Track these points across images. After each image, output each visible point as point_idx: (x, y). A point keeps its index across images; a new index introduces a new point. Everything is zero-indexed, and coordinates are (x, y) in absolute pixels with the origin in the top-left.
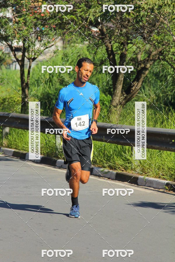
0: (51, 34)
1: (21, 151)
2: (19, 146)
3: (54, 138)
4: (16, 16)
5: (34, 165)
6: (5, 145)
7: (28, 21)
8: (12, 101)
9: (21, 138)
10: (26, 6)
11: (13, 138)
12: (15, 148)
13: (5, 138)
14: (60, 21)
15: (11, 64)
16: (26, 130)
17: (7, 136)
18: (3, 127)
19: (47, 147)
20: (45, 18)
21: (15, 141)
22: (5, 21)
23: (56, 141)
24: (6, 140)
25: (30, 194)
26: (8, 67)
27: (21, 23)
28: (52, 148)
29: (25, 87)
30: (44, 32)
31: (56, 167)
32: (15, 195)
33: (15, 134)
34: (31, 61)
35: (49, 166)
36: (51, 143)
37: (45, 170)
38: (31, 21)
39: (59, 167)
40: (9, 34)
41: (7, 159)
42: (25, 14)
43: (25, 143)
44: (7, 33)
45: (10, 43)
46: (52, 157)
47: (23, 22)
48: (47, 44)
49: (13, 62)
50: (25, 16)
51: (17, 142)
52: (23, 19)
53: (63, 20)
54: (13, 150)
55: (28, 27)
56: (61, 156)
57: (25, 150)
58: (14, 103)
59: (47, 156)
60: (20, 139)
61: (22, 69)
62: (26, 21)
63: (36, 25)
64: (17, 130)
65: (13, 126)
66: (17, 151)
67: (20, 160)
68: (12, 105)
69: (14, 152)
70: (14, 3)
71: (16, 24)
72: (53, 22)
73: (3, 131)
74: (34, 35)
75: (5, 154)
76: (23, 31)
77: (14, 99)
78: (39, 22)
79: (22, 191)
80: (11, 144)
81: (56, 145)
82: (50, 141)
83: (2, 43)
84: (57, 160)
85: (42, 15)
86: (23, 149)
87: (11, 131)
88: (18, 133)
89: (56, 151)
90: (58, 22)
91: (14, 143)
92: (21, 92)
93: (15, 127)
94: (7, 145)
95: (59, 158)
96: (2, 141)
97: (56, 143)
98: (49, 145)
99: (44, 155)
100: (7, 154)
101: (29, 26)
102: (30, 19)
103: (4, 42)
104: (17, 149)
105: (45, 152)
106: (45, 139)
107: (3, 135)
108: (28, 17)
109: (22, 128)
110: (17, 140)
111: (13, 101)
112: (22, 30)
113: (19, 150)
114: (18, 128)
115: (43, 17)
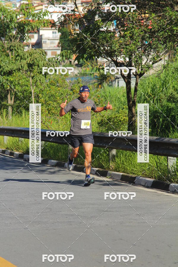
0: (160, 48)
1: (130, 175)
2: (127, 169)
3: (165, 160)
4: (122, 30)
5: (145, 190)
6: (113, 168)
7: (135, 35)
8: (117, 120)
9: (129, 160)
10: (133, 18)
11: (120, 161)
12: (123, 172)
13: (112, 161)
14: (170, 33)
15: (114, 81)
16: (134, 152)
17: (114, 158)
18: (110, 149)
19: (158, 170)
20: (153, 30)
21: (123, 164)
22: (110, 36)
23: (167, 164)
24: (113, 163)
25: (144, 223)
26: (110, 84)
27: (127, 37)
28: (164, 171)
29: (131, 105)
30: (153, 45)
31: (169, 192)
32: (127, 224)
33: (123, 156)
34: (138, 77)
35: (161, 191)
36: (163, 165)
37: (158, 195)
38: (138, 35)
39: (172, 191)
40: (115, 49)
41: (115, 183)
42: (131, 27)
43: (134, 166)
44: (113, 48)
45: (115, 58)
46: (163, 181)
47: (129, 36)
48: (156, 58)
49: (115, 79)
50: (132, 29)
51: (125, 165)
52: (130, 33)
53: (174, 31)
54: (122, 174)
55: (135, 41)
56: (174, 180)
57: (134, 174)
58: (120, 123)
59: (159, 180)
60: (129, 162)
61: (129, 86)
62: (133, 35)
63: (143, 39)
64: (125, 152)
65: (121, 148)
66: (126, 174)
67: (128, 184)
68: (117, 125)
69: (122, 175)
70: (120, 15)
71: (122, 39)
72: (163, 35)
73: (110, 153)
74: (140, 49)
75: (113, 178)
76: (130, 46)
77: (120, 118)
78: (147, 35)
79: (135, 219)
80: (119, 167)
81: (168, 168)
82: (161, 164)
83: (107, 59)
84: (170, 184)
85: (150, 27)
86: (132, 173)
87: (118, 153)
88: (126, 155)
89: (168, 174)
90: (168, 34)
91: (122, 166)
92: (127, 111)
93: (122, 149)
94: (114, 168)
95: (172, 182)
96: (109, 165)
97: (168, 166)
98: (160, 168)
99: (155, 178)
100: (115, 178)
101: (137, 40)
102: (137, 33)
103: (109, 59)
104: (125, 173)
105: (156, 176)
106: (156, 161)
107: (110, 158)
108: (135, 30)
109: (130, 150)
110: (125, 163)
111: (119, 121)
112: (128, 45)
113: (128, 173)
114: (126, 150)
115: (151, 29)
